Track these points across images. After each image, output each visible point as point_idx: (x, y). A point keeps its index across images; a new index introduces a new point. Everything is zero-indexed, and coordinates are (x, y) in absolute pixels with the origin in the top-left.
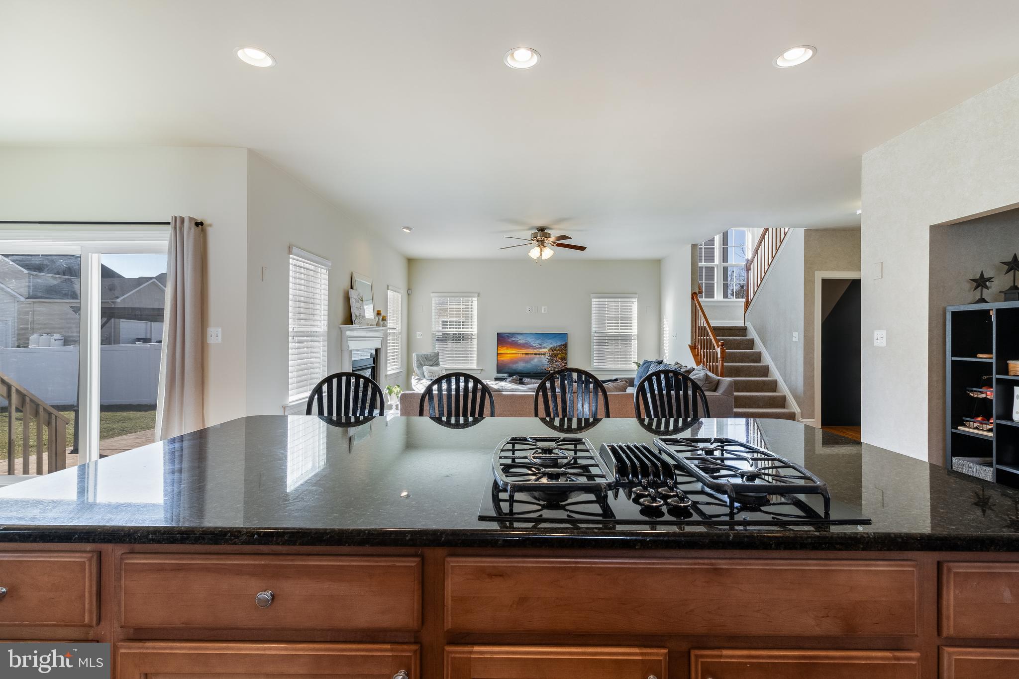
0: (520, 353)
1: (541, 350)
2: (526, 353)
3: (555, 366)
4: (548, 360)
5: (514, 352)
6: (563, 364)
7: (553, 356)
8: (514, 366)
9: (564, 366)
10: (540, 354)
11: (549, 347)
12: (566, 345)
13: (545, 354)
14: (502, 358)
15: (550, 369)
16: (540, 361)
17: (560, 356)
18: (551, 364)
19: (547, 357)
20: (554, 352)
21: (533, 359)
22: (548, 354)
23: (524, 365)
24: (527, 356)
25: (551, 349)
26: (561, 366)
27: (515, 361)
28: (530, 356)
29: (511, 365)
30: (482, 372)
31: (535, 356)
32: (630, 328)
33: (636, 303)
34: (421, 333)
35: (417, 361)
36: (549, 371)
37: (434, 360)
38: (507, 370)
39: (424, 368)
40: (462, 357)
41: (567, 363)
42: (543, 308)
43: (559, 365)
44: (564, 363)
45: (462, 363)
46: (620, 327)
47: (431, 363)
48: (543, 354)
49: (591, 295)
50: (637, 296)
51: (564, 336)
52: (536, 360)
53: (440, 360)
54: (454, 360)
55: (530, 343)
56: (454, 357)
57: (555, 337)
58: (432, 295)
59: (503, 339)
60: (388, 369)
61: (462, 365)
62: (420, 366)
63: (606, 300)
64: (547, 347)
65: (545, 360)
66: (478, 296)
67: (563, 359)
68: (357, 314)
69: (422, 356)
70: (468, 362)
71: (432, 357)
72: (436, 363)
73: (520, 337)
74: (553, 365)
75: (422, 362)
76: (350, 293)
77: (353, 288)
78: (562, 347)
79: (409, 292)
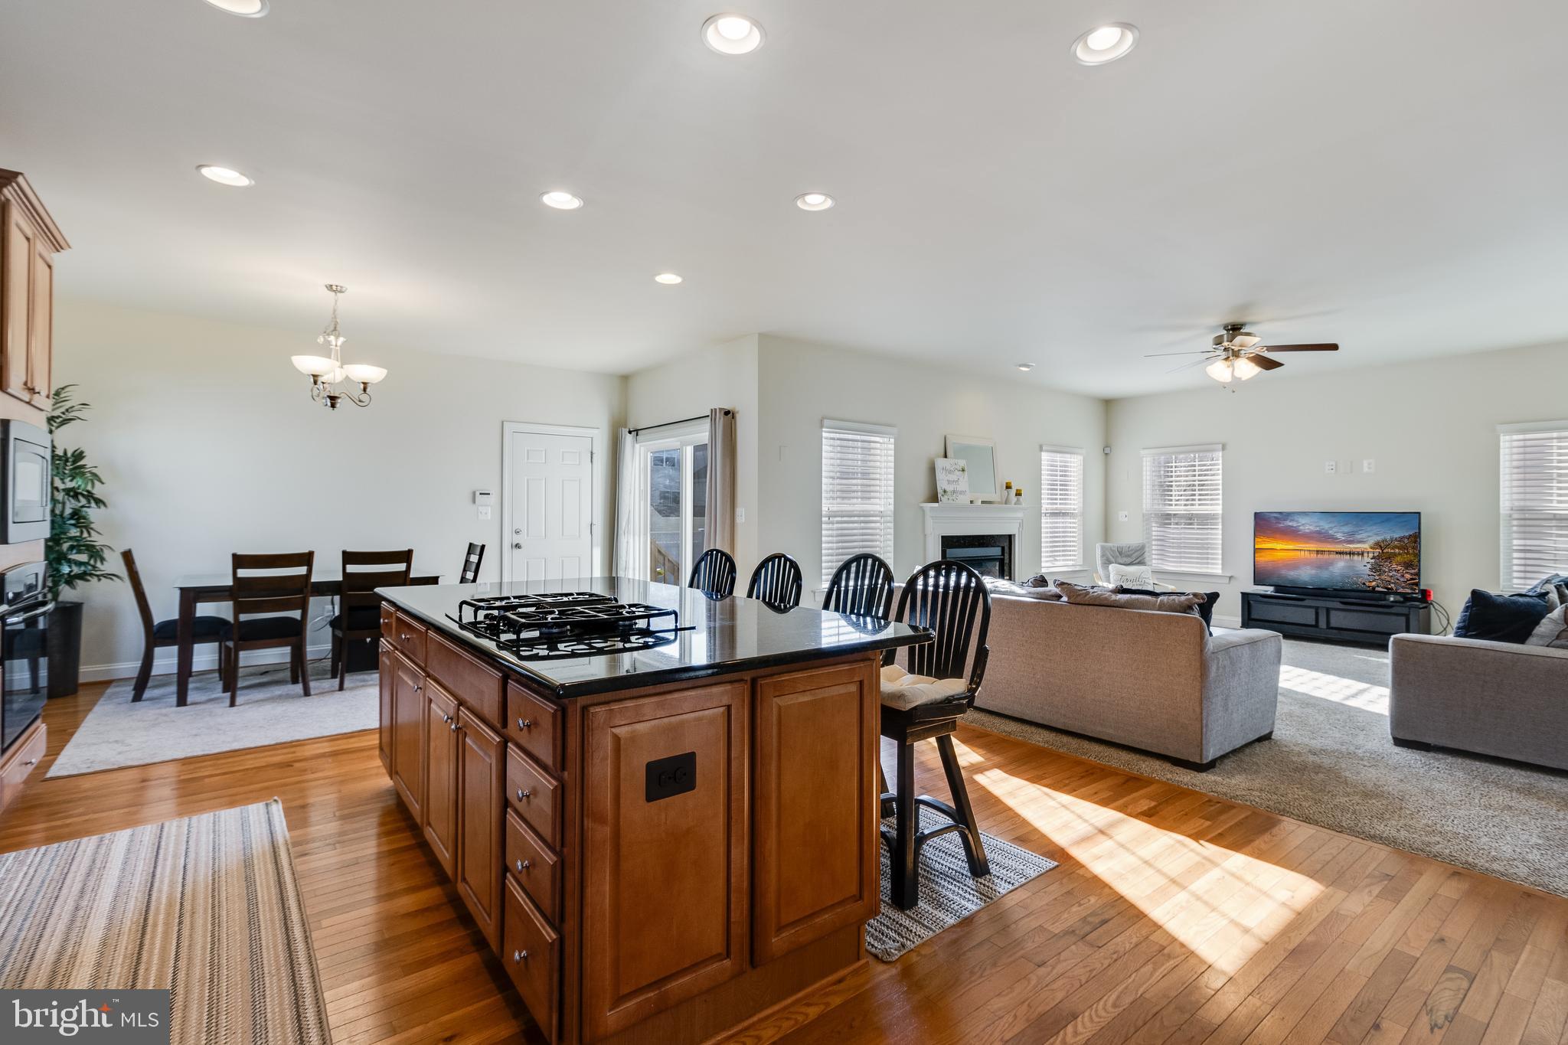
0: (1305, 550)
1: (1351, 546)
2: (1317, 551)
3: (1389, 579)
4: (1369, 566)
5: (1291, 547)
6: (1408, 576)
7: (1383, 558)
9: (1413, 579)
10: (1350, 554)
11: (1372, 541)
12: (1416, 538)
13: (1362, 554)
14: (1263, 558)
15: (1374, 583)
16: (1352, 568)
17: (1399, 558)
18: (1378, 573)
20: (1385, 551)
21: (1331, 563)
22: (1371, 555)
23: (1314, 572)
25: (1378, 545)
26: (1402, 579)
27: (1295, 565)
28: (1326, 556)
29: (1284, 572)
30: (1232, 581)
31: (1338, 556)
34: (1126, 513)
35: (1102, 556)
36: (1373, 588)
37: (1135, 555)
38: (1275, 580)
39: (1111, 567)
40: (1198, 553)
41: (1418, 574)
42: (1366, 462)
43: (1395, 574)
44: (1411, 574)
45: (1197, 563)
47: (1129, 560)
48: (1358, 554)
49: (1500, 426)
51: (1413, 519)
53: (1148, 555)
54: (1181, 557)
55: (1327, 532)
56: (1180, 553)
57: (1388, 520)
58: (1143, 452)
59: (1265, 524)
60: (1043, 565)
61: (1197, 568)
62: (1107, 562)
63: (1552, 435)
64: (1368, 540)
65: (1363, 567)
66: (1224, 448)
67: (1408, 565)
68: (949, 488)
69: (1111, 549)
70: (1208, 563)
71: (1132, 550)
72: (1138, 560)
73: (1303, 520)
74: (1383, 577)
75: (1111, 557)
76: (940, 463)
77: (946, 456)
78: (1406, 541)
79: (1107, 450)
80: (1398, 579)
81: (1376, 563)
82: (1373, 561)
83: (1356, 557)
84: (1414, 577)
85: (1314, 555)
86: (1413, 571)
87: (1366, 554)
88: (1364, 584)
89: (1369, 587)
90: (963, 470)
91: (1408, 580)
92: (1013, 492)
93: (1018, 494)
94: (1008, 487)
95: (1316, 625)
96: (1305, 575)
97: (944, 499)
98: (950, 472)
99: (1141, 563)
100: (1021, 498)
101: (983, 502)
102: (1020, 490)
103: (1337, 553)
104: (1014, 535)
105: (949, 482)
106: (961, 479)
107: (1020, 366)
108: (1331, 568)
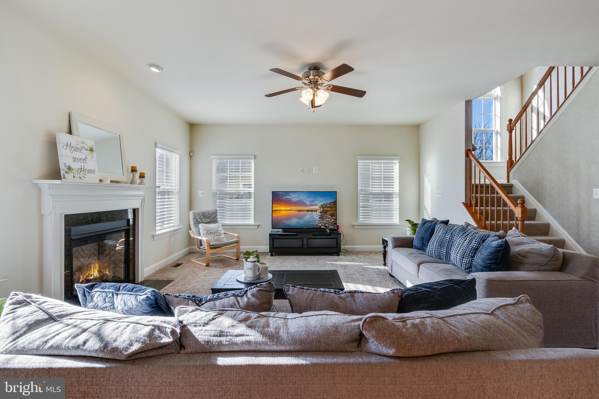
0: (294, 210)
1: (312, 207)
2: (299, 210)
3: (326, 222)
4: (319, 216)
5: (288, 209)
6: (333, 220)
7: (324, 212)
8: (288, 222)
9: (334, 221)
10: (311, 211)
12: (335, 203)
14: (276, 215)
15: (320, 224)
17: (329, 212)
18: (322, 220)
19: (318, 213)
20: (324, 209)
21: (305, 216)
22: (319, 211)
23: (297, 221)
24: (300, 213)
25: (322, 207)
26: (330, 222)
27: (289, 218)
28: (302, 213)
30: (259, 227)
31: (307, 212)
32: (392, 186)
33: (398, 164)
34: (202, 192)
35: (194, 219)
36: (320, 227)
37: (211, 217)
38: (281, 226)
39: (201, 226)
40: (241, 214)
41: (336, 219)
42: (314, 168)
43: (329, 220)
44: (334, 219)
45: (241, 219)
46: (382, 186)
47: (208, 220)
48: (315, 211)
49: (358, 157)
50: (399, 157)
51: (333, 194)
52: (308, 217)
53: (218, 217)
54: (233, 216)
55: (303, 201)
56: (233, 214)
57: (325, 195)
58: (213, 157)
59: (277, 197)
60: (157, 228)
61: (241, 221)
62: (197, 223)
63: (371, 161)
64: (319, 204)
65: (316, 216)
66: (255, 158)
67: (333, 215)
68: (76, 166)
69: (199, 214)
70: (247, 219)
71: (210, 214)
72: (214, 220)
73: (293, 195)
74: (324, 221)
75: (199, 219)
76: (63, 138)
77: (70, 132)
78: (332, 204)
79: (192, 154)
80: (329, 222)
81: (321, 215)
82: (320, 214)
83: (314, 213)
84: (335, 220)
85: (297, 212)
86: (334, 218)
87: (317, 211)
88: (317, 225)
89: (319, 226)
90: (91, 150)
91: (333, 222)
92: (137, 175)
93: (142, 176)
94: (134, 170)
95: (302, 247)
96: (294, 222)
97: (69, 177)
98: (76, 149)
99: (215, 221)
100: (145, 180)
101: (112, 182)
102: (144, 174)
103: (307, 211)
104: (138, 209)
105: (75, 159)
106: (89, 158)
107: (151, 65)
108: (304, 219)
